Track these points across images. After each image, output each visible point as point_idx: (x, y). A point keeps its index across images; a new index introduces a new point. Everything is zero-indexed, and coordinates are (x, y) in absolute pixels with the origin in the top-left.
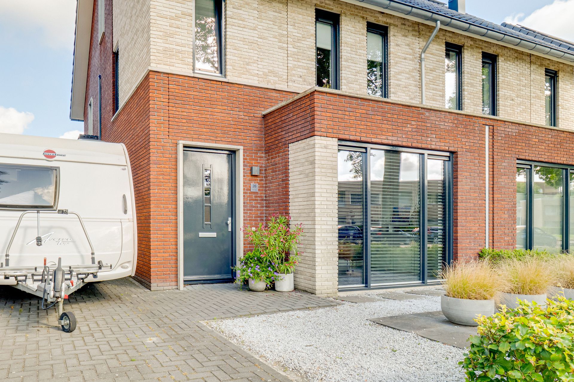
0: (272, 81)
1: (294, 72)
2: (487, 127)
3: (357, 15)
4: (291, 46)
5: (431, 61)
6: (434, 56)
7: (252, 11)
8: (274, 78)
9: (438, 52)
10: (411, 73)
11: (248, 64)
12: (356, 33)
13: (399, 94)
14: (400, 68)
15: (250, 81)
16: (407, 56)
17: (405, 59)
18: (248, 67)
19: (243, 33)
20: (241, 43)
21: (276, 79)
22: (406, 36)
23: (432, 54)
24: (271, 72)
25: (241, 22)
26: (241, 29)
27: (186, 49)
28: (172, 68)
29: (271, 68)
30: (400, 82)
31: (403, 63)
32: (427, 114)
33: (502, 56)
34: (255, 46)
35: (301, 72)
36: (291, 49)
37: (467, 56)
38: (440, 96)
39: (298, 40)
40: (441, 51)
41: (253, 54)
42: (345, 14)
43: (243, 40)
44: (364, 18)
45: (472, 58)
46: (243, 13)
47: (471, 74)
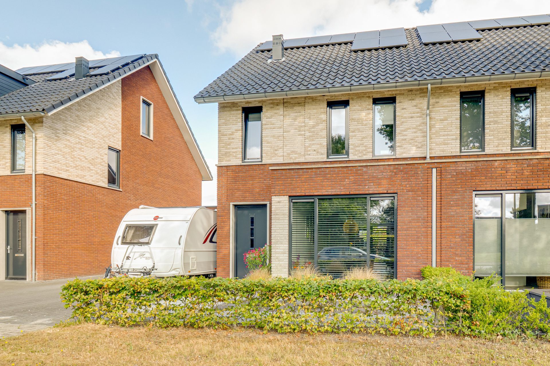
0: (293, 157)
1: (309, 149)
3: (363, 97)
4: (307, 132)
5: (442, 113)
6: (445, 108)
7: (279, 117)
8: (295, 155)
9: (451, 103)
10: (419, 127)
11: (276, 150)
12: (363, 109)
13: (405, 146)
14: (407, 126)
15: (277, 160)
16: (413, 115)
17: (412, 117)
18: (276, 152)
19: (273, 132)
20: (272, 138)
21: (296, 155)
22: (413, 100)
23: (443, 107)
24: (293, 152)
25: (271, 126)
26: (272, 130)
27: (238, 150)
28: (229, 162)
29: (293, 149)
30: (405, 137)
31: (409, 122)
33: (541, 86)
34: (281, 138)
35: (314, 147)
36: (308, 134)
37: (489, 98)
38: (453, 139)
39: (314, 127)
40: (454, 101)
41: (280, 143)
42: (353, 99)
43: (273, 136)
44: (369, 97)
45: (496, 98)
46: (273, 120)
47: (495, 113)
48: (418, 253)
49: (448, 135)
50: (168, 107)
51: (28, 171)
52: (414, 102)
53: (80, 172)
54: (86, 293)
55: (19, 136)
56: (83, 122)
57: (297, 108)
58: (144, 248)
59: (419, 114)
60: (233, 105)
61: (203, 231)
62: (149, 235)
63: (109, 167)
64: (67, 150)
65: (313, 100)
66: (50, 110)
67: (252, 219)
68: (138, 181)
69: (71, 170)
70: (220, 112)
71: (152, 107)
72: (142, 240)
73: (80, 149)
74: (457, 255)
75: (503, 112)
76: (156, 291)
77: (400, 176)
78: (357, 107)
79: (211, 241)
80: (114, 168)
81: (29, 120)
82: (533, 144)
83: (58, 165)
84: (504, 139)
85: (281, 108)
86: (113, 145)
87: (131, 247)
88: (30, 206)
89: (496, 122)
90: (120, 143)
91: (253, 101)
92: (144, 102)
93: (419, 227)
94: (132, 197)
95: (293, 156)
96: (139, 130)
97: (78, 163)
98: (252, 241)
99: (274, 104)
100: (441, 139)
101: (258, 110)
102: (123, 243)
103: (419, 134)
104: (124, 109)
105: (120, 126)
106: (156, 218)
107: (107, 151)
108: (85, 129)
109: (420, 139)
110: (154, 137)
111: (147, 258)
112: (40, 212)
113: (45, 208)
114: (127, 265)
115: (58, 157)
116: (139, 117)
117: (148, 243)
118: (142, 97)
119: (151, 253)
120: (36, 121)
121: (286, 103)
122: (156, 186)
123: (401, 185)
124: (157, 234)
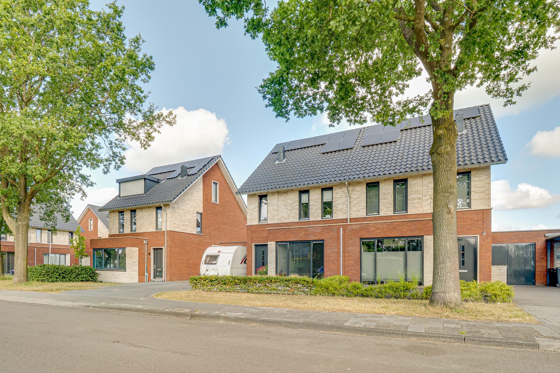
1: (290, 216)
2: (341, 228)
3: (317, 188)
5: (357, 195)
6: (358, 192)
7: (275, 200)
9: (361, 189)
10: (344, 203)
11: (274, 217)
12: (316, 194)
14: (338, 202)
15: (275, 222)
16: (341, 196)
17: (341, 198)
21: (284, 219)
24: (282, 217)
26: (272, 206)
27: (256, 217)
28: (252, 223)
31: (339, 200)
32: (309, 228)
33: (410, 178)
34: (277, 210)
35: (292, 215)
36: (289, 208)
37: (381, 186)
38: (362, 209)
39: (292, 204)
40: (363, 188)
41: (276, 213)
42: (311, 189)
43: (273, 210)
44: (319, 188)
45: (385, 185)
46: (273, 201)
47: (384, 193)
48: (333, 269)
49: (359, 206)
50: (227, 183)
51: (163, 229)
52: (342, 190)
53: (184, 228)
54: (196, 280)
55: (159, 211)
56: (186, 201)
57: (284, 195)
58: (214, 266)
59: (344, 196)
60: (254, 195)
61: (240, 258)
62: (216, 260)
63: (197, 220)
64: (179, 217)
65: (292, 190)
66: (173, 200)
67: (263, 251)
68: (211, 229)
69: (181, 227)
70: (248, 198)
71: (218, 185)
72: (213, 262)
73: (184, 216)
74: (352, 270)
75: (389, 193)
76: (217, 280)
77: (325, 231)
78: (313, 193)
79: (245, 263)
80: (199, 221)
81: (164, 205)
82: (406, 210)
83: (175, 225)
84: (390, 208)
85: (276, 195)
86: (199, 211)
87: (209, 265)
88: (164, 246)
89: (385, 199)
90: (202, 209)
91: (264, 192)
92: (214, 183)
93: (334, 256)
94: (208, 238)
95: (282, 219)
96: (211, 200)
97: (183, 223)
98: (263, 262)
99: (273, 193)
100: (356, 209)
101: (265, 196)
102: (205, 264)
103: (345, 206)
104: (204, 190)
105: (202, 200)
106: (219, 252)
107: (196, 214)
108: (186, 205)
109: (345, 209)
110: (219, 202)
111: (215, 271)
112: (169, 249)
113: (171, 247)
114: (207, 273)
115: (176, 221)
116: (211, 193)
117: (215, 264)
118: (213, 181)
119: (217, 268)
120: (167, 205)
121: (279, 193)
122: (220, 230)
123: (326, 236)
124: (220, 260)
